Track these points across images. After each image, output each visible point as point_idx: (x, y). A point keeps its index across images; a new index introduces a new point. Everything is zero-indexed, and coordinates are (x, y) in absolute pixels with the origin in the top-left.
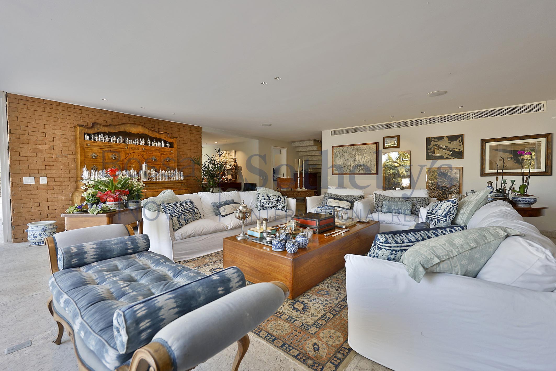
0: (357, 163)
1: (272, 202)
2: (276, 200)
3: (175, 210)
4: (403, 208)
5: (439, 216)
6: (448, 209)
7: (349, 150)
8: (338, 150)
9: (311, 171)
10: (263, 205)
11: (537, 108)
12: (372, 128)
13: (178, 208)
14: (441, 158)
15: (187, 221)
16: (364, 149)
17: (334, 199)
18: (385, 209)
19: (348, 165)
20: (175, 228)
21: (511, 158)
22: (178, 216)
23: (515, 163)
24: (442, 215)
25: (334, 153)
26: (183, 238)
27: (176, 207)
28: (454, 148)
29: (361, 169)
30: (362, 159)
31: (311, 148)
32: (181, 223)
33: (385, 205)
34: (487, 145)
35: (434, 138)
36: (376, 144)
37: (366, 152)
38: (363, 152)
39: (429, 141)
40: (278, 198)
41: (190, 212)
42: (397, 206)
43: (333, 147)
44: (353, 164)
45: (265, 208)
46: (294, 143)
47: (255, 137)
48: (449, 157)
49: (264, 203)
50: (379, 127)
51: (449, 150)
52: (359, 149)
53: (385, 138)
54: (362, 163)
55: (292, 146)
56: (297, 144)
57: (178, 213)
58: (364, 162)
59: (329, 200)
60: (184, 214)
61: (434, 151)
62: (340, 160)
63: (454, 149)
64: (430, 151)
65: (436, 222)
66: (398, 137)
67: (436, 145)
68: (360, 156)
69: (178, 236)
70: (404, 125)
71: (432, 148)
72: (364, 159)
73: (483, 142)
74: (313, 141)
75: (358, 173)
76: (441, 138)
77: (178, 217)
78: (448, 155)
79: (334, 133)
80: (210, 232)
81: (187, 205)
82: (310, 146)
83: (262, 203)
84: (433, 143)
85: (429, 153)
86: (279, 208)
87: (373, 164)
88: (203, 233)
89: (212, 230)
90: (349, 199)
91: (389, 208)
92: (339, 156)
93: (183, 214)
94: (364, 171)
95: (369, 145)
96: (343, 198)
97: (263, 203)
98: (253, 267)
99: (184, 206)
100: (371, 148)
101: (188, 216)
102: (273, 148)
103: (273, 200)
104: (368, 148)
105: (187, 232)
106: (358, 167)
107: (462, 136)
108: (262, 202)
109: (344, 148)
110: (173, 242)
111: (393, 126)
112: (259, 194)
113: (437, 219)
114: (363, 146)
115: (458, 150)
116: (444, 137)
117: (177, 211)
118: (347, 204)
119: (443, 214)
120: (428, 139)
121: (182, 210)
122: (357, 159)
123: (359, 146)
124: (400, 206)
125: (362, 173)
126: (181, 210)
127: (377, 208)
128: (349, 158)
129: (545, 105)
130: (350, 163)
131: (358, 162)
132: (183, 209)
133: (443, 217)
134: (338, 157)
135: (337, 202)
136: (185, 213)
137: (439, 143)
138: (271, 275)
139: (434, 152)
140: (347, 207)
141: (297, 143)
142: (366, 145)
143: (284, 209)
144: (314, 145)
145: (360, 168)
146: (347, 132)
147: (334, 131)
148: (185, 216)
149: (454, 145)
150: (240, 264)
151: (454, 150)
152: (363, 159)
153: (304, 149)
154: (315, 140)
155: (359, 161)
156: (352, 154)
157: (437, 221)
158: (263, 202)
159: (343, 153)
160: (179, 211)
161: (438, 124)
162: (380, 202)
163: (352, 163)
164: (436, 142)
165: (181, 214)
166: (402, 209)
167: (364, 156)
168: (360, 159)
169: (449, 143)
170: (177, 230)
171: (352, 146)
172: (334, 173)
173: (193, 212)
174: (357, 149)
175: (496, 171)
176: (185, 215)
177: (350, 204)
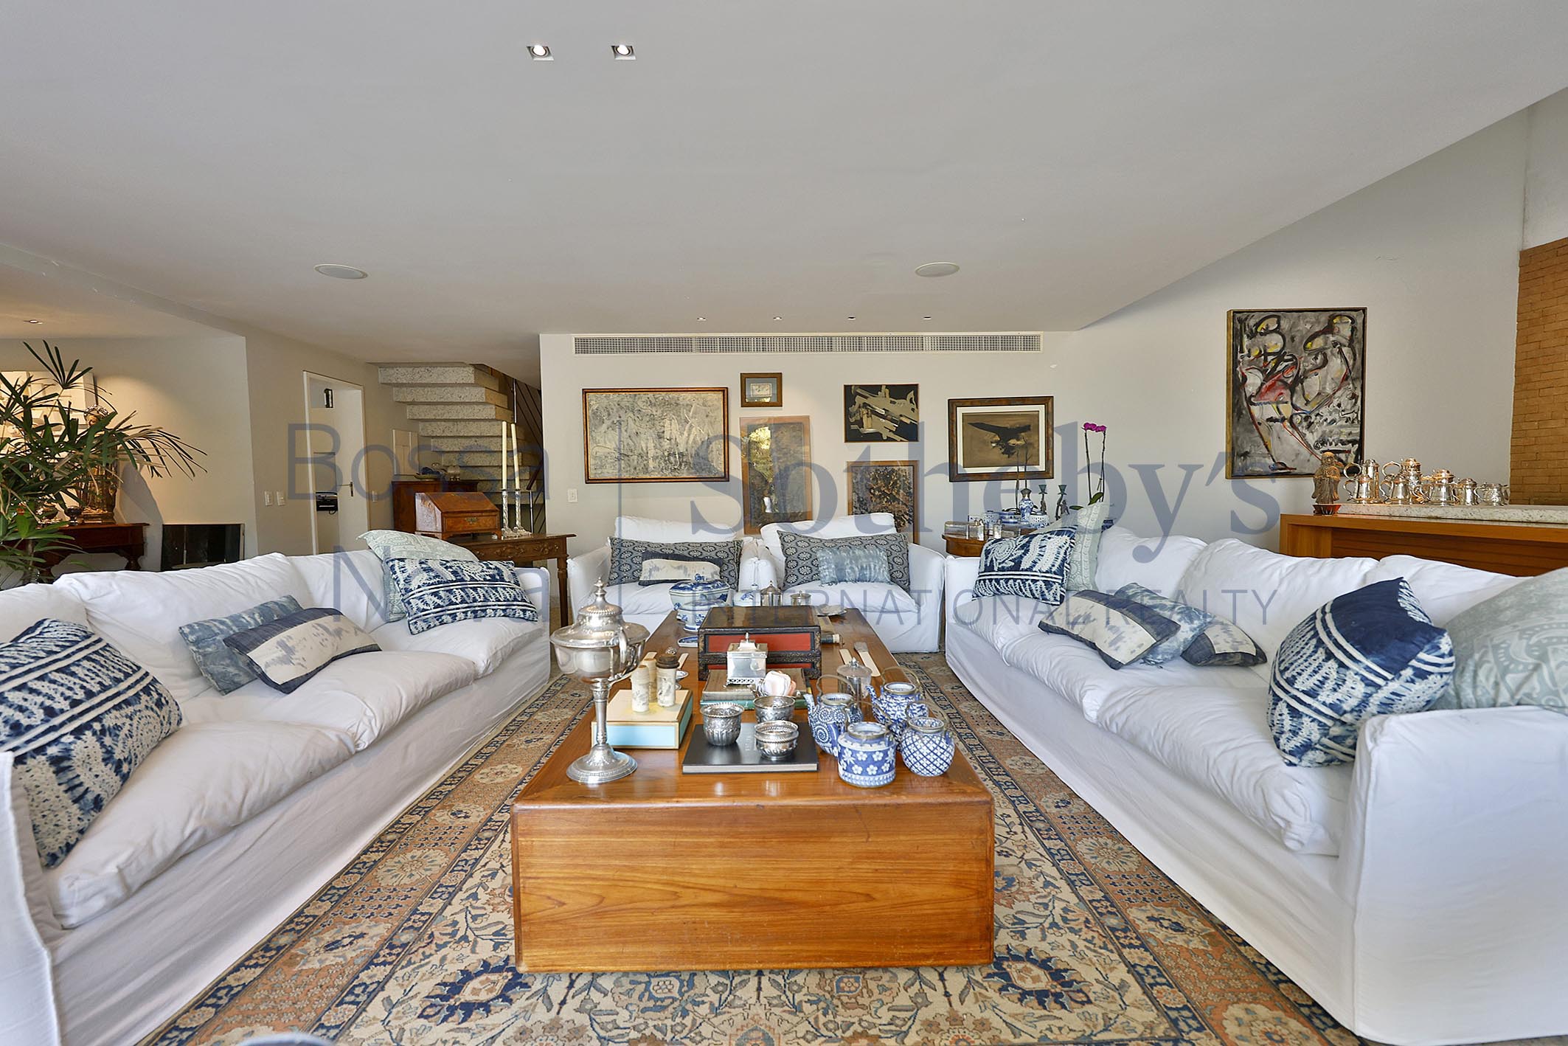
0: (666, 444)
1: (475, 589)
2: (485, 580)
3: (19, 716)
4: (872, 566)
5: (1047, 572)
6: (1062, 552)
7: (640, 403)
8: (605, 402)
9: (455, 475)
10: (439, 606)
11: (1030, 343)
12: (707, 345)
13: (32, 691)
14: (876, 437)
15: (125, 768)
16: (687, 405)
17: (666, 557)
18: (827, 572)
19: (640, 451)
20: (54, 844)
21: (997, 442)
22: (53, 750)
23: (1003, 453)
24: (1054, 569)
25: (589, 413)
26: (127, 887)
27: (19, 688)
28: (901, 416)
29: (681, 465)
30: (682, 434)
31: (455, 395)
32: (90, 797)
33: (828, 563)
34: (961, 411)
35: (862, 387)
36: (724, 391)
37: (695, 413)
38: (684, 413)
39: (850, 393)
40: (491, 572)
41: (127, 702)
42: (857, 562)
43: (585, 392)
44: (655, 447)
45: (449, 619)
46: (391, 371)
47: (235, 324)
48: (892, 435)
49: (440, 598)
50: (728, 345)
51: (892, 421)
52: (673, 402)
53: (744, 377)
54: (682, 449)
55: (381, 380)
56: (402, 375)
57: (53, 729)
58: (690, 442)
59: (647, 564)
60: (97, 726)
61: (862, 419)
62: (610, 437)
63: (902, 418)
64: (852, 420)
65: (1044, 589)
66: (778, 377)
67: (865, 405)
68: (675, 425)
69: (91, 891)
70: (790, 345)
71: (857, 412)
72: (689, 435)
73: (953, 404)
74: (472, 369)
75: (671, 476)
76: (874, 390)
77: (55, 761)
78: (890, 431)
79: (583, 347)
80: (285, 790)
81: (86, 664)
82: (460, 385)
83: (431, 600)
84: (859, 400)
85: (853, 424)
86: (504, 610)
87: (714, 450)
88: (250, 811)
89: (292, 775)
90: (704, 553)
91: (840, 569)
92: (608, 423)
93: (87, 726)
94: (688, 469)
95: (704, 395)
96: (686, 553)
97: (435, 599)
98: (758, 893)
99: (73, 674)
100: (710, 403)
101: (125, 730)
102: (310, 379)
103: (472, 579)
104: (701, 403)
105: (156, 843)
106: (672, 459)
107: (914, 388)
108: (432, 594)
109: (626, 399)
110: (53, 951)
111: (764, 345)
112: (402, 560)
113: (1044, 581)
114: (683, 394)
115: (908, 421)
116: (881, 386)
117: (40, 714)
118: (713, 571)
119: (1053, 566)
120: (847, 388)
121: (75, 703)
122: (667, 435)
123: (672, 395)
124: (864, 560)
125: (685, 476)
126: (65, 705)
127: (798, 574)
128: (641, 430)
129: (1042, 338)
130: (644, 446)
131: (671, 444)
132: (80, 695)
133: (1055, 573)
134: (604, 426)
135: (679, 568)
136: (98, 719)
137: (872, 401)
138: (877, 896)
139: (860, 423)
140: (713, 577)
141: (402, 370)
142: (694, 394)
143: (524, 611)
144: (475, 385)
145: (676, 461)
146: (628, 346)
147: (585, 341)
148: (108, 740)
149: (900, 408)
150: (656, 905)
151: (901, 421)
152: (686, 434)
153: (434, 395)
154: (479, 368)
155: (673, 441)
156: (652, 417)
157: (1044, 587)
158: (435, 594)
159: (622, 413)
160: (50, 712)
161: (864, 354)
162: (802, 556)
163: (651, 445)
164: (866, 398)
165: (78, 732)
166: (870, 568)
167: (688, 425)
168: (675, 434)
169: (891, 402)
170: (69, 848)
171: (651, 395)
172: (591, 477)
173: (144, 697)
174: (666, 404)
175: (1014, 469)
176: (103, 731)
177: (717, 568)
